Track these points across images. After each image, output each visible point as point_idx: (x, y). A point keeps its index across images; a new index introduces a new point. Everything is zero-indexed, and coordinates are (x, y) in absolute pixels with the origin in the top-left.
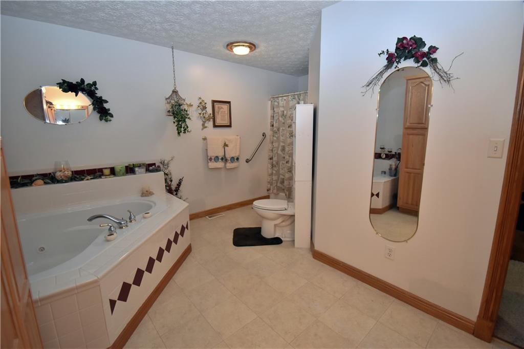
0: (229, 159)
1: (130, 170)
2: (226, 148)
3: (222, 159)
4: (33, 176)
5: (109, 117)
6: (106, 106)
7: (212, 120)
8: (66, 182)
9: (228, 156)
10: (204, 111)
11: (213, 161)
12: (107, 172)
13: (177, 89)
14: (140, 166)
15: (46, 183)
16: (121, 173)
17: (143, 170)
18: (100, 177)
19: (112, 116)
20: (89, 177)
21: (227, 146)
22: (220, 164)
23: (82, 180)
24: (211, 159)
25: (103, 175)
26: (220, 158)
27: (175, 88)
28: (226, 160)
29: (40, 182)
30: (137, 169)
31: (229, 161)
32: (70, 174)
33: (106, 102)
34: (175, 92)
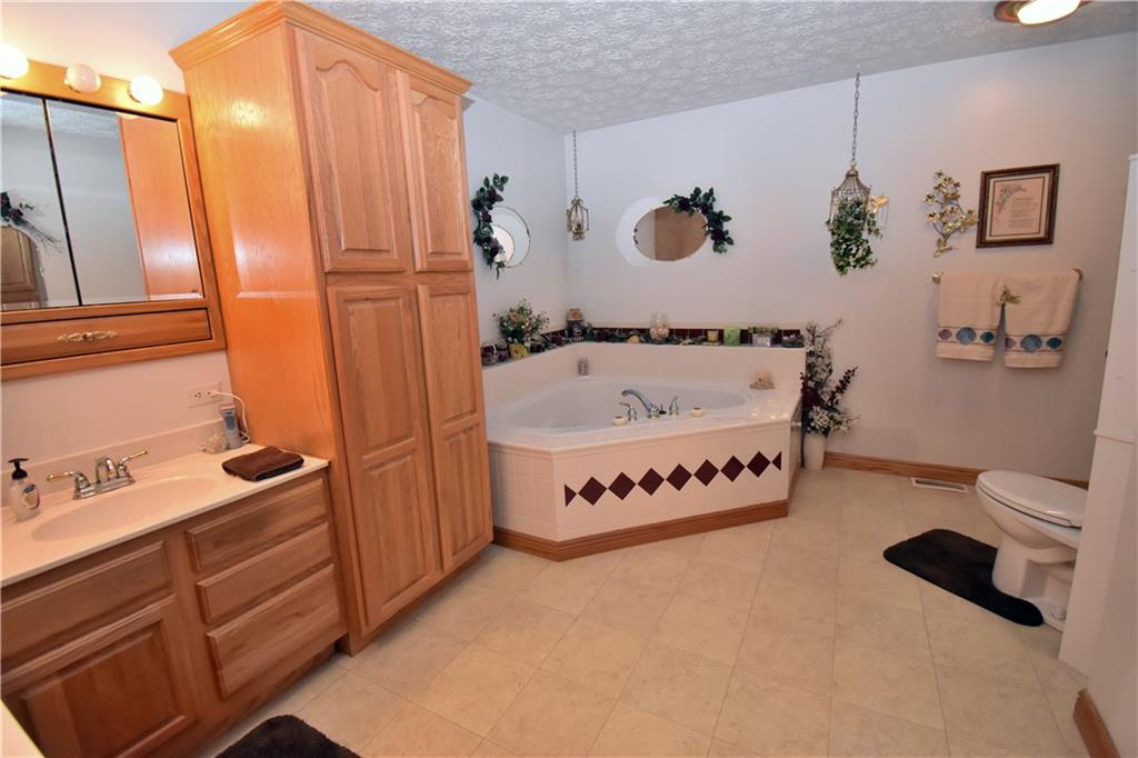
0: (1018, 340)
1: (745, 337)
2: (1009, 306)
3: (988, 337)
4: (631, 330)
5: (726, 246)
6: (726, 226)
7: (975, 227)
8: (660, 343)
9: (1015, 330)
10: (949, 208)
11: (953, 338)
12: (713, 336)
13: (856, 168)
14: (761, 332)
15: (641, 342)
16: (730, 341)
17: (767, 340)
18: (700, 343)
19: (731, 242)
20: (689, 341)
21: (1013, 300)
22: (977, 351)
23: (678, 343)
24: (945, 334)
25: (706, 340)
26: (979, 333)
27: (853, 167)
28: (1008, 342)
29: (635, 338)
30: (755, 336)
31: (1018, 346)
32: (666, 331)
33: (728, 219)
34: (852, 176)
